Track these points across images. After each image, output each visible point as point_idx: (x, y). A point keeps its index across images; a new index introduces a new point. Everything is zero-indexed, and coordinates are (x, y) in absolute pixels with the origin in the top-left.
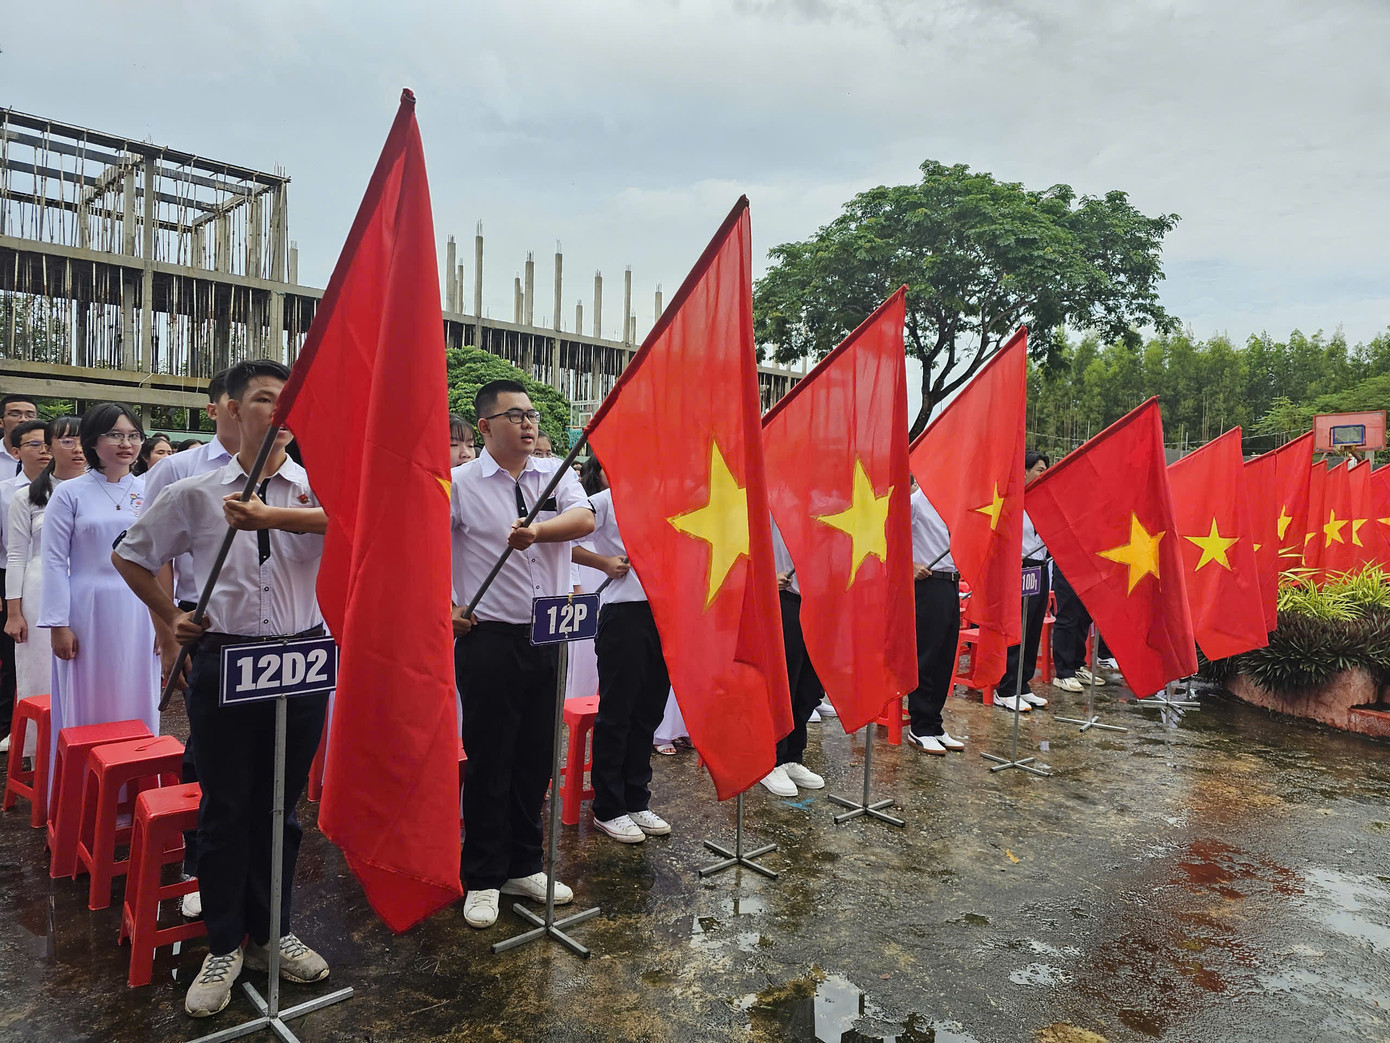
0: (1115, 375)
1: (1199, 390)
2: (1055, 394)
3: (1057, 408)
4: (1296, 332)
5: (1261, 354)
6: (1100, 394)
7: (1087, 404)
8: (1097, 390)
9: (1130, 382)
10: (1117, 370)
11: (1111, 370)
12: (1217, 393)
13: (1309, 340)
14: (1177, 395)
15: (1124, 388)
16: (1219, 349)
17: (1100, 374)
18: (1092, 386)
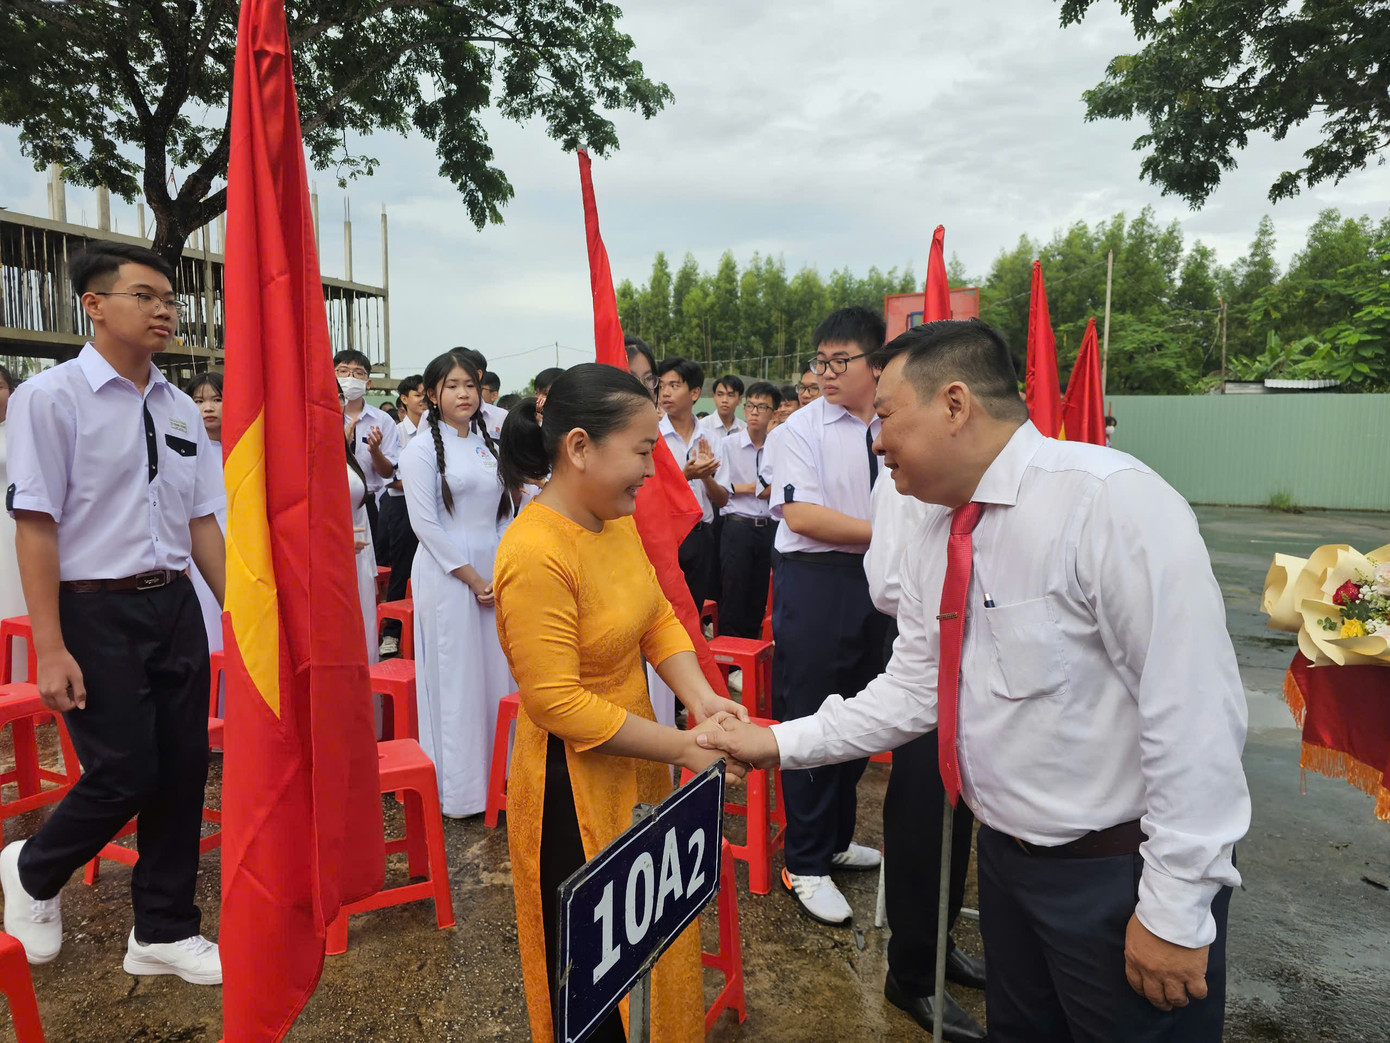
0: (713, 306)
1: (790, 323)
2: (656, 326)
3: (659, 340)
4: (873, 269)
5: (844, 290)
6: (698, 325)
7: (686, 336)
8: (695, 321)
9: (727, 313)
10: (714, 300)
11: (709, 300)
12: (806, 326)
13: (885, 276)
14: (770, 327)
15: (721, 320)
16: (808, 282)
17: (698, 305)
18: (690, 317)
